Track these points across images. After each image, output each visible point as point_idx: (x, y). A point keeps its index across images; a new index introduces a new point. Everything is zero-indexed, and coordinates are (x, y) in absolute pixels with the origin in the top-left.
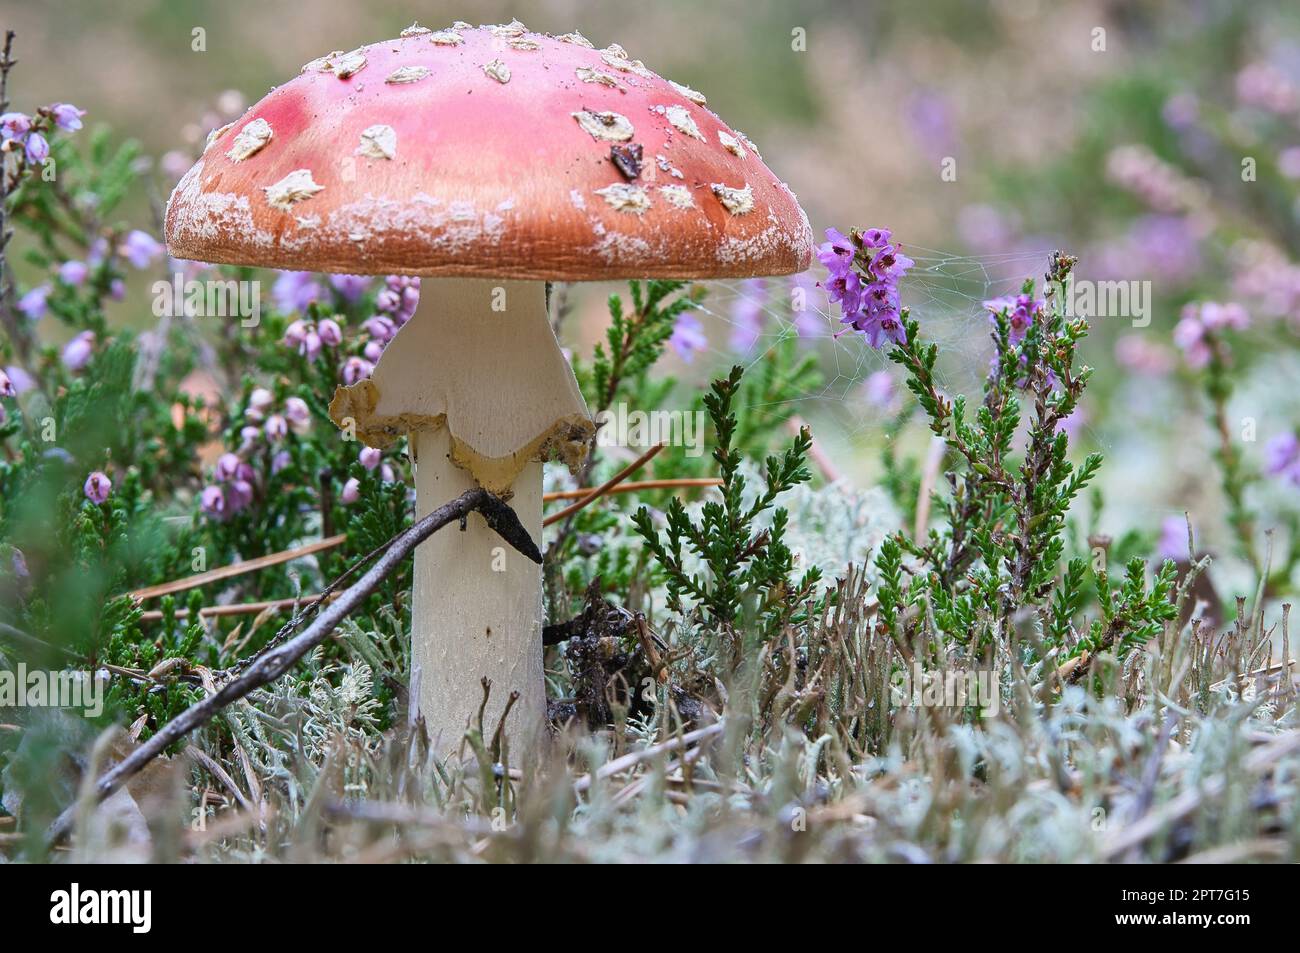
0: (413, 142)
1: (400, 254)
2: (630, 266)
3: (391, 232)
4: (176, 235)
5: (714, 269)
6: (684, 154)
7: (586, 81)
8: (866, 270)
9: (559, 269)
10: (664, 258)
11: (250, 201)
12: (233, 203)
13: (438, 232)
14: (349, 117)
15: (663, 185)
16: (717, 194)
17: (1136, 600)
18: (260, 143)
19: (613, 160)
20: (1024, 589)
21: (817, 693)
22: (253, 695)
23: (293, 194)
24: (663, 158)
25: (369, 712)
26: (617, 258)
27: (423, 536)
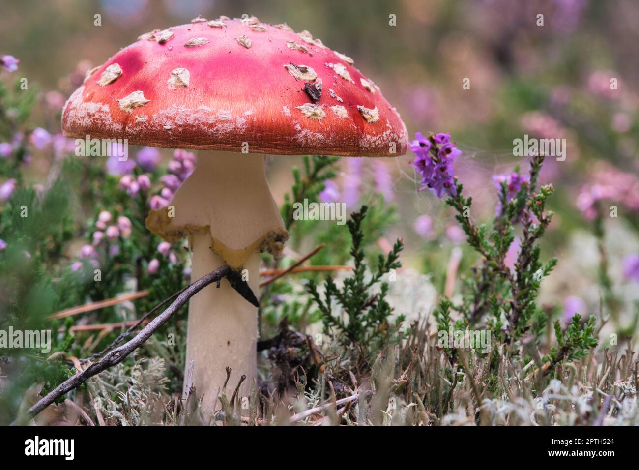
0: (199, 77)
1: (190, 137)
2: (314, 147)
3: (186, 125)
4: (68, 125)
5: (358, 151)
6: (344, 90)
7: (292, 49)
8: (436, 156)
9: (276, 148)
10: (332, 144)
11: (110, 107)
12: (101, 108)
13: (211, 126)
14: (165, 64)
15: (332, 105)
16: (360, 111)
17: (576, 336)
18: (116, 76)
19: (306, 91)
20: (515, 329)
21: (406, 381)
22: (102, 373)
23: (134, 103)
24: (332, 91)
25: (163, 384)
26: (307, 143)
27: (197, 290)
